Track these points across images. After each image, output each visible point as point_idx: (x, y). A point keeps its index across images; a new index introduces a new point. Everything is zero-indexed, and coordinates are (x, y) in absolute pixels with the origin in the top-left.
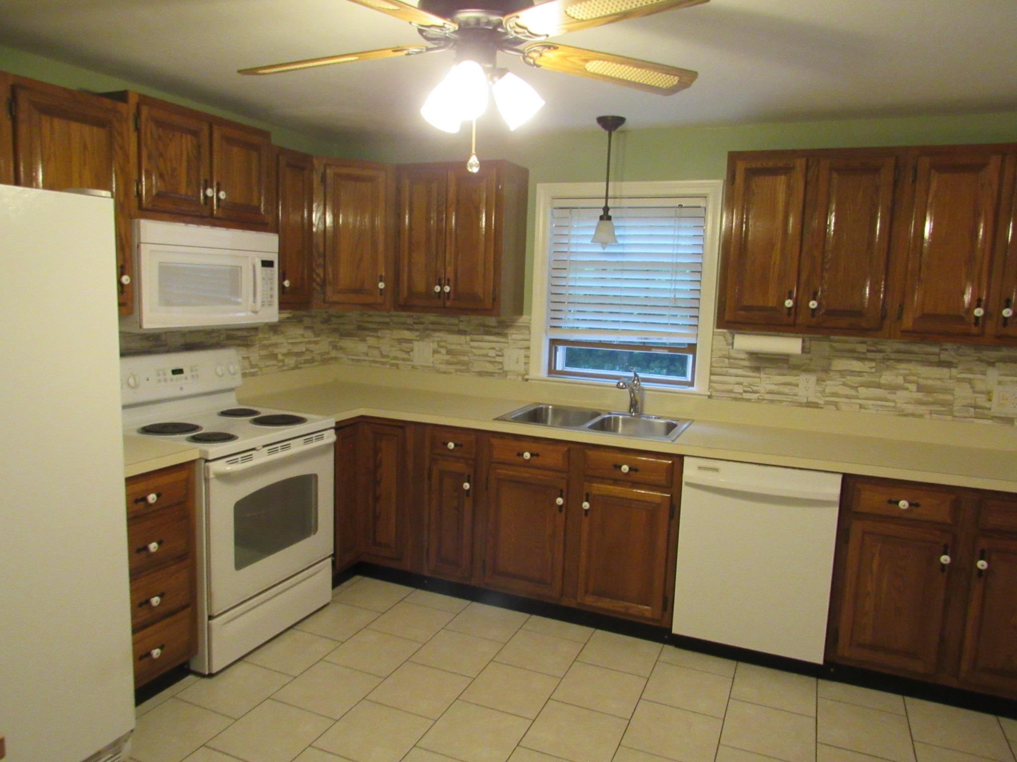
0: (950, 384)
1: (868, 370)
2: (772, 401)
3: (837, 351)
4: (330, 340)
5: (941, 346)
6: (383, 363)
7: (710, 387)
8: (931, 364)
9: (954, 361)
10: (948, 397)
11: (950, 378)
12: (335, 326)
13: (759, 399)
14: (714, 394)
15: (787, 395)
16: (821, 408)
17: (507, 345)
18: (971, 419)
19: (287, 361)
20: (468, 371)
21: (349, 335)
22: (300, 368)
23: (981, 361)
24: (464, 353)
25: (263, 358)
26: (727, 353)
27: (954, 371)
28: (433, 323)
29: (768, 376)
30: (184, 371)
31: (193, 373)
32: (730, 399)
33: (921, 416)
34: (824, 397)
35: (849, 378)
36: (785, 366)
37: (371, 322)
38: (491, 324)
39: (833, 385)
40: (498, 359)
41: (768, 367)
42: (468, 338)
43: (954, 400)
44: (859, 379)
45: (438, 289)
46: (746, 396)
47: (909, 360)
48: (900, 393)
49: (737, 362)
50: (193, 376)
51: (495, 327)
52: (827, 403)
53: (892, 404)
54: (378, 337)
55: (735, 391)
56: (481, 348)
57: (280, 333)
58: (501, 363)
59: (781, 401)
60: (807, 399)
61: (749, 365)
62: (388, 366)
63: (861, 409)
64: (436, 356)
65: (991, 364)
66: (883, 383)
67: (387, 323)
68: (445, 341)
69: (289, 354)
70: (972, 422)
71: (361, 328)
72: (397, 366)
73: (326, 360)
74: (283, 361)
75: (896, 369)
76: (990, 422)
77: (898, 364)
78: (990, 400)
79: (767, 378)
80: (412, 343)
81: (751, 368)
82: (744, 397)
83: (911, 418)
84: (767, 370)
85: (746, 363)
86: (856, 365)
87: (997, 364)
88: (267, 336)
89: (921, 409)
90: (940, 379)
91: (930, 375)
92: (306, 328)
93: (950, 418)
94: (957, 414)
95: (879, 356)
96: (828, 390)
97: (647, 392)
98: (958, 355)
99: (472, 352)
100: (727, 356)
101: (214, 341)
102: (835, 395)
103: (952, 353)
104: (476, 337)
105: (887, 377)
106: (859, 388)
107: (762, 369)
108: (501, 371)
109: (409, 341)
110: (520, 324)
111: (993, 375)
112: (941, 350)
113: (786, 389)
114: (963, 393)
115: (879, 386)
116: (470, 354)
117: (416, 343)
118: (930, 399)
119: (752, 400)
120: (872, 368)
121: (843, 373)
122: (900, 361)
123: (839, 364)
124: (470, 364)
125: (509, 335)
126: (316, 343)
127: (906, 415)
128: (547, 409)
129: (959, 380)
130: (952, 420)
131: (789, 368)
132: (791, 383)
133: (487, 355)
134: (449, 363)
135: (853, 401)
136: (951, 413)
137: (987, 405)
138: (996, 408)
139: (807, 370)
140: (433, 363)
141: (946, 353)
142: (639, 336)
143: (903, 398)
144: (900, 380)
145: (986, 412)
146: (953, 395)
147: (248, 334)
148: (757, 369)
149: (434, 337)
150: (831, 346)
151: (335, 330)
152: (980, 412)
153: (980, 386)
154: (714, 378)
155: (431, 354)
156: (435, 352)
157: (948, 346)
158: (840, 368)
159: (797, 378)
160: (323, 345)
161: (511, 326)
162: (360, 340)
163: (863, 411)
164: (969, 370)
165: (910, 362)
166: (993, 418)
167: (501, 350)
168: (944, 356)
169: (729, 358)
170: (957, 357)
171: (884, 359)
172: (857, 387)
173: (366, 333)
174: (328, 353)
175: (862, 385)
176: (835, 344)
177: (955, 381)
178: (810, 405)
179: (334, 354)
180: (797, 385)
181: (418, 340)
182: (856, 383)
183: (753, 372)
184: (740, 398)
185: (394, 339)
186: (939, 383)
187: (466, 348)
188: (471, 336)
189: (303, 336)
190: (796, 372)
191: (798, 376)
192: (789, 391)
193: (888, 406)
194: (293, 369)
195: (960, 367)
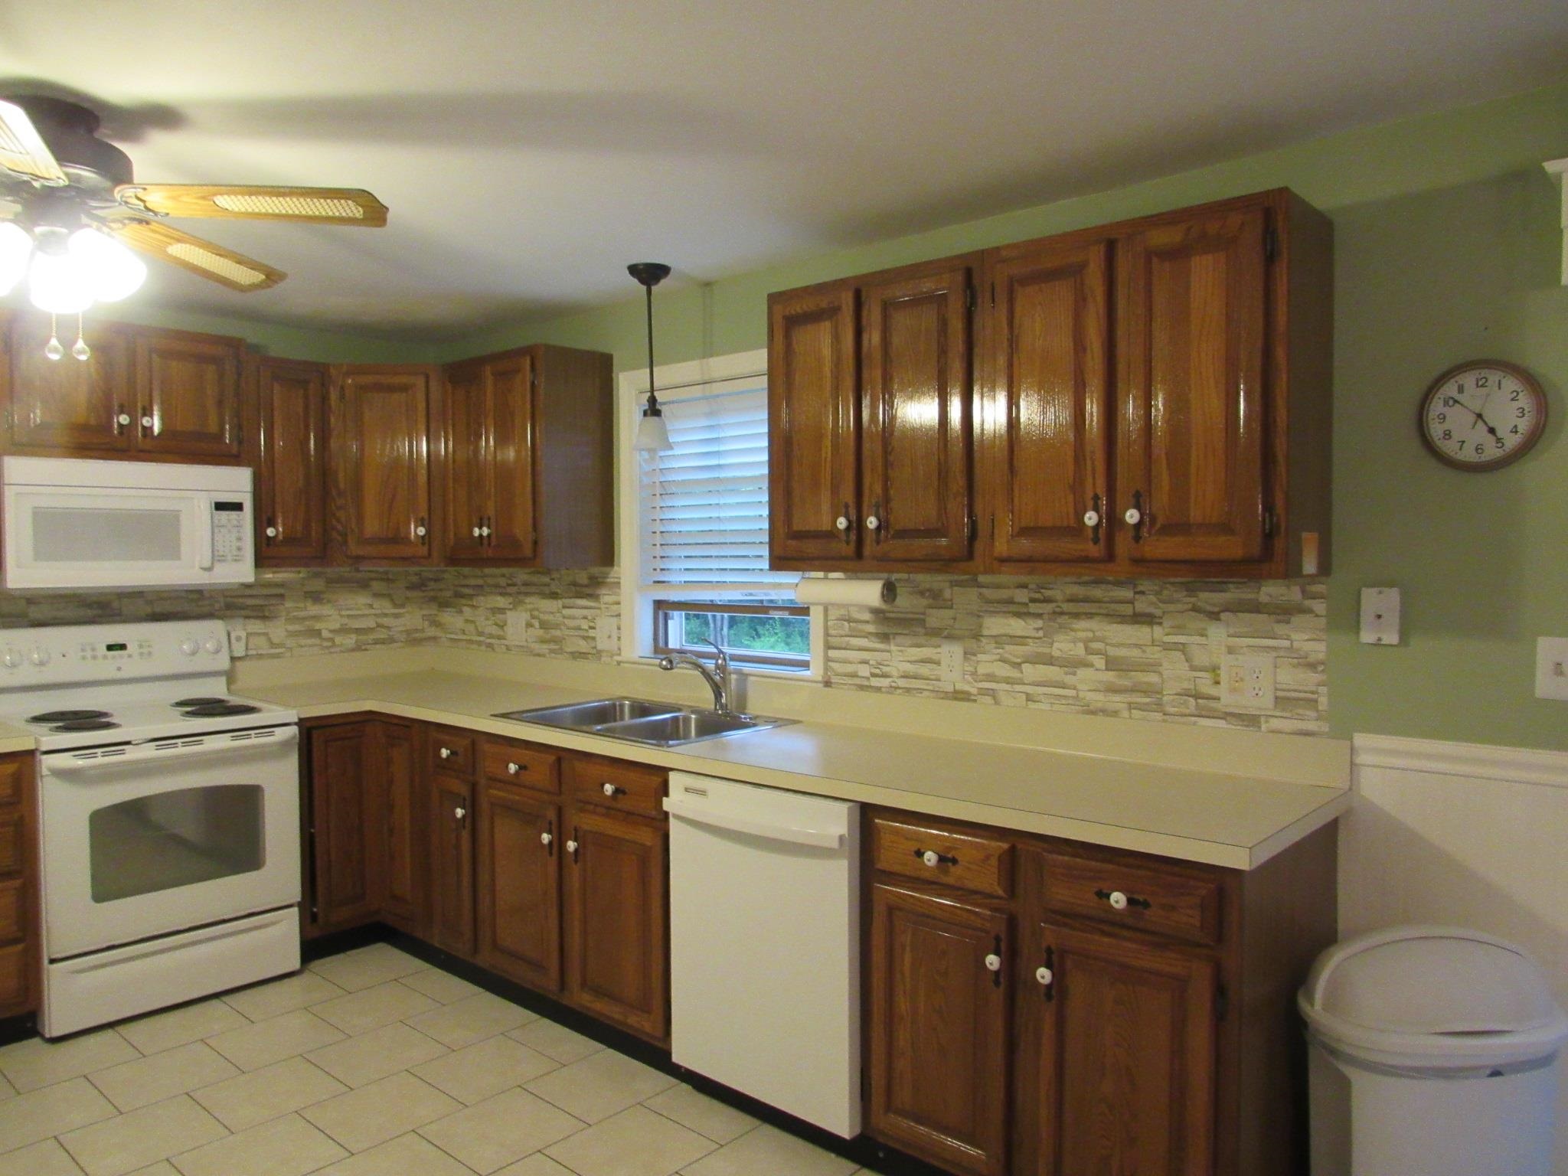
0: (1154, 654)
1: (1034, 634)
2: (908, 690)
3: (989, 602)
4: (425, 612)
5: (1135, 586)
6: (479, 643)
7: (826, 669)
8: (1123, 619)
9: (1158, 612)
10: (1153, 678)
11: (1153, 643)
12: (432, 594)
13: (891, 687)
14: (834, 679)
15: (927, 679)
16: (975, 701)
17: (598, 611)
18: (1193, 719)
19: (338, 640)
20: (561, 651)
21: (444, 605)
22: (366, 650)
23: (1195, 609)
24: (557, 626)
25: (292, 634)
26: (846, 613)
27: (1158, 631)
28: (526, 584)
29: (900, 648)
30: (128, 646)
31: (141, 650)
32: (853, 687)
33: (1115, 713)
34: (976, 681)
35: (1007, 647)
36: (921, 630)
37: (467, 586)
38: (580, 582)
39: (988, 662)
40: (592, 633)
41: (900, 634)
42: (560, 603)
43: (1162, 683)
44: (1020, 650)
45: (476, 532)
46: (875, 682)
47: (1091, 614)
48: (1082, 673)
49: (860, 626)
50: (141, 654)
51: (586, 586)
52: (984, 692)
53: (1071, 693)
54: (473, 606)
55: (860, 674)
56: (574, 618)
57: (325, 601)
58: (594, 638)
59: (920, 690)
60: (954, 686)
61: (874, 631)
62: (483, 648)
63: (1029, 703)
64: (530, 630)
65: (1214, 616)
66: (1056, 655)
67: (481, 586)
68: (537, 610)
69: (344, 630)
70: (1195, 723)
71: (459, 595)
72: (490, 646)
73: (414, 639)
74: (332, 640)
75: (1072, 630)
76: (1221, 723)
77: (1075, 621)
78: (1217, 683)
79: (900, 651)
80: (505, 613)
81: (877, 635)
82: (872, 684)
83: (1100, 718)
84: (899, 639)
85: (871, 628)
86: (1017, 626)
87: (1223, 616)
88: (301, 605)
89: (1117, 701)
90: (1137, 646)
91: (1123, 638)
92: (376, 595)
93: (1158, 716)
94: (1172, 710)
95: (1048, 608)
96: (981, 670)
97: (752, 678)
98: (1162, 601)
99: (565, 625)
100: (847, 618)
101: (206, 610)
102: (991, 677)
103: (1152, 598)
104: (567, 601)
105: (1063, 645)
106: (1023, 666)
107: (891, 637)
108: (594, 651)
109: (502, 611)
110: (612, 580)
111: (1218, 634)
112: (1136, 593)
113: (924, 670)
114: (1174, 673)
115: (1050, 661)
116: (562, 627)
117: (509, 613)
118: (1127, 683)
119: (883, 690)
120: (1038, 629)
121: (999, 640)
122: (1076, 616)
123: (996, 625)
124: (564, 641)
125: (601, 597)
126: (396, 616)
127: (1093, 713)
128: (622, 706)
129: (1167, 647)
130: (1164, 721)
131: (926, 634)
132: (931, 659)
133: (579, 628)
134: (543, 641)
135: (1018, 688)
136: (1159, 707)
137: (1213, 691)
138: (1228, 700)
139: (951, 637)
140: (526, 641)
141: (1143, 598)
142: (745, 591)
143: (1088, 680)
144: (1080, 650)
145: (1213, 704)
146: (1160, 674)
147: (266, 603)
148: (885, 637)
149: (525, 603)
150: (980, 594)
151: (433, 599)
152: (1203, 705)
153: (1201, 658)
154: (832, 653)
155: (524, 629)
156: (529, 625)
157: (1145, 585)
158: (994, 632)
159: (939, 650)
160: (412, 618)
161: (603, 583)
162: (457, 612)
163: (1031, 705)
164: (1179, 629)
165: (1091, 618)
166: (1226, 716)
167: (593, 620)
168: (1142, 605)
169: (849, 621)
170: (1160, 605)
171: (1054, 613)
172: (1019, 664)
173: (464, 601)
174: (423, 630)
175: (1029, 660)
176: (984, 591)
177: (1161, 649)
178: (960, 696)
179: (432, 632)
180: (938, 663)
181: (510, 609)
182: (1019, 658)
183: (882, 642)
184: (867, 686)
185: (487, 609)
186: (1135, 653)
187: (558, 618)
188: (563, 600)
189: (371, 606)
190: (935, 640)
191: (939, 646)
192: (929, 673)
193: (1065, 697)
194: (353, 650)
195: (1167, 623)
